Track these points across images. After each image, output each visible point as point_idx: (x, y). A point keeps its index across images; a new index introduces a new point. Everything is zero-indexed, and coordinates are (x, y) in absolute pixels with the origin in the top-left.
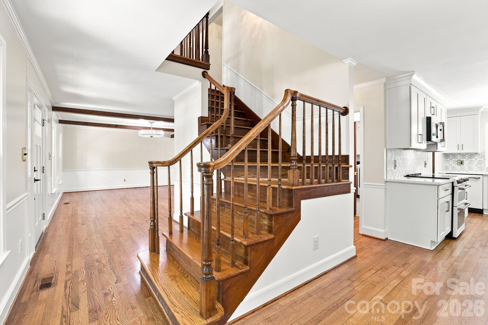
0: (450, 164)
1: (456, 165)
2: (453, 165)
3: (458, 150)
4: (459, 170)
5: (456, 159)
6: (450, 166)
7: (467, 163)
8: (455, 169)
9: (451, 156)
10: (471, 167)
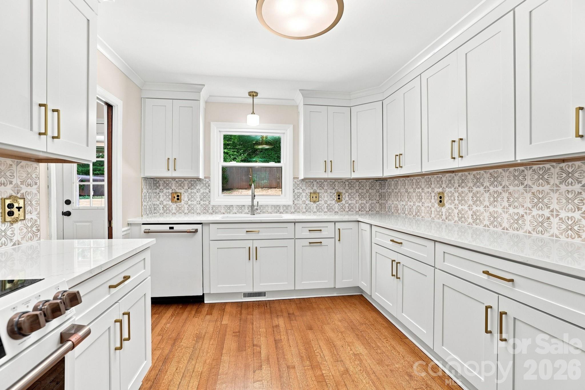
0: (161, 199)
1: (170, 203)
2: (165, 203)
3: (168, 170)
4: (174, 211)
5: (170, 191)
6: (160, 204)
7: (186, 199)
8: (169, 210)
9: (161, 185)
10: (192, 206)
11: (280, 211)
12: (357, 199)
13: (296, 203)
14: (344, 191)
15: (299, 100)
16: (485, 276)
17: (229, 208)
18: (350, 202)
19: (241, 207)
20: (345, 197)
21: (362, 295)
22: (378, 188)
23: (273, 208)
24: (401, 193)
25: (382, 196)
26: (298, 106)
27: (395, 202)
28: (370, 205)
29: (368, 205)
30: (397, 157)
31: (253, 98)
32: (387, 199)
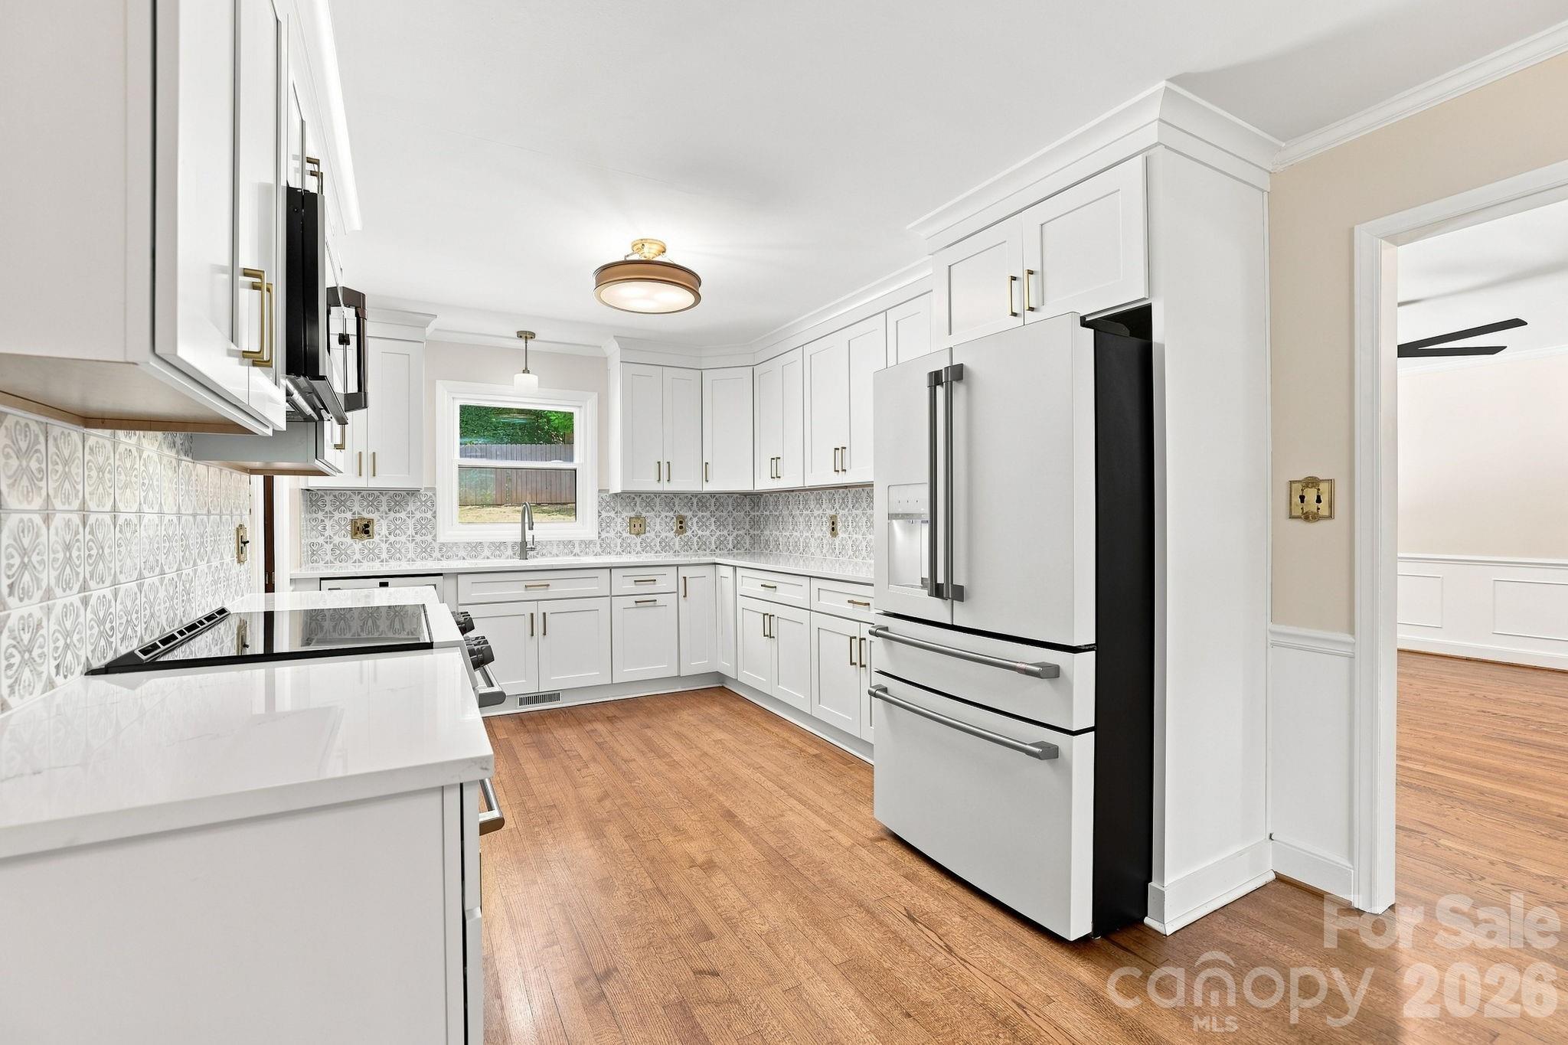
0: (327, 534)
1: (349, 540)
2: (337, 540)
3: (360, 475)
4: (357, 556)
5: (349, 515)
6: (327, 543)
7: (384, 532)
8: (346, 554)
9: (328, 503)
10: (398, 546)
11: (575, 551)
12: (713, 527)
13: (603, 536)
14: (689, 514)
15: (613, 351)
16: (850, 606)
17: (475, 548)
18: (700, 533)
19: (498, 547)
20: (693, 526)
21: (723, 687)
22: (748, 508)
23: (562, 546)
24: (783, 518)
25: (755, 523)
26: (606, 358)
27: (774, 532)
28: (736, 538)
29: (730, 538)
30: (774, 461)
31: (526, 343)
32: (762, 527)
